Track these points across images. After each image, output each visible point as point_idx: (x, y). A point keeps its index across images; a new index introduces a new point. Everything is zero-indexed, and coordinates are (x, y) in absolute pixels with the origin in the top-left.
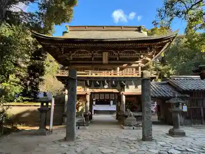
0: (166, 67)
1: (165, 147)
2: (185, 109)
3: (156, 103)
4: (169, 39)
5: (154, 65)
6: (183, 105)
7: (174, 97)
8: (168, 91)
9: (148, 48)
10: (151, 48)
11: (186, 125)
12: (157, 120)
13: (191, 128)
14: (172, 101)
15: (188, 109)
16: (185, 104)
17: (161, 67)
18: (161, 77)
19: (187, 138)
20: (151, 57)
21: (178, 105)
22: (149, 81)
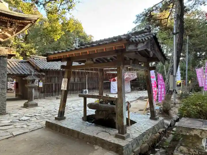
0: (29, 45)
1: (17, 117)
2: (41, 85)
3: (15, 80)
4: (31, 20)
5: (17, 41)
6: (39, 81)
7: (31, 75)
8: (27, 69)
9: (8, 23)
10: (12, 24)
11: (40, 98)
12: (15, 97)
13: (44, 100)
14: (29, 78)
15: (43, 84)
16: (41, 81)
17: (24, 45)
18: (23, 54)
19: (38, 107)
20: (12, 33)
21: (33, 81)
22: (6, 58)
